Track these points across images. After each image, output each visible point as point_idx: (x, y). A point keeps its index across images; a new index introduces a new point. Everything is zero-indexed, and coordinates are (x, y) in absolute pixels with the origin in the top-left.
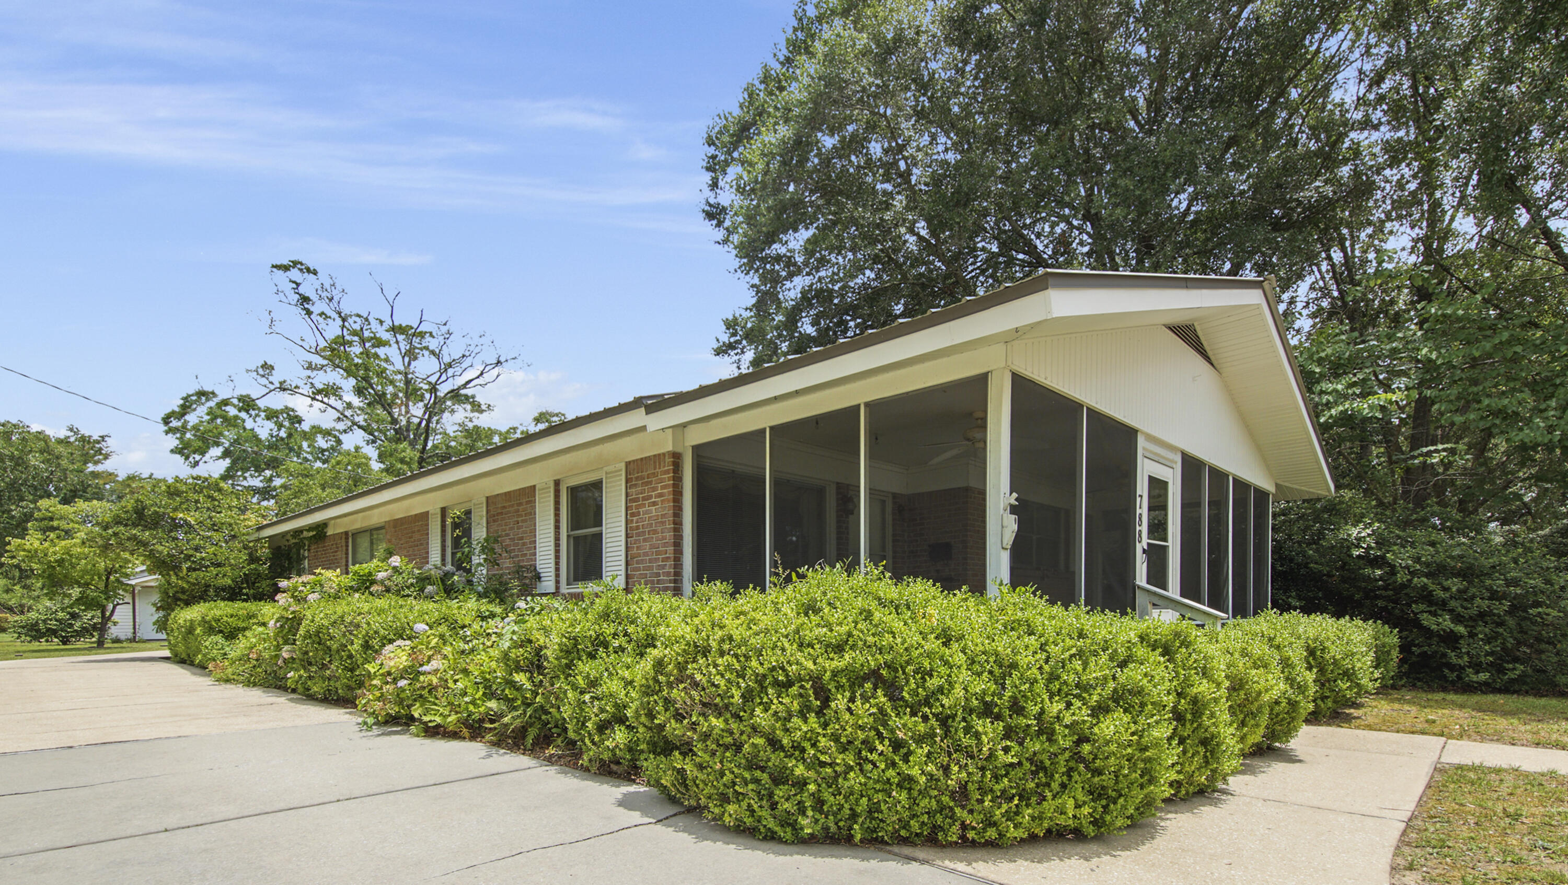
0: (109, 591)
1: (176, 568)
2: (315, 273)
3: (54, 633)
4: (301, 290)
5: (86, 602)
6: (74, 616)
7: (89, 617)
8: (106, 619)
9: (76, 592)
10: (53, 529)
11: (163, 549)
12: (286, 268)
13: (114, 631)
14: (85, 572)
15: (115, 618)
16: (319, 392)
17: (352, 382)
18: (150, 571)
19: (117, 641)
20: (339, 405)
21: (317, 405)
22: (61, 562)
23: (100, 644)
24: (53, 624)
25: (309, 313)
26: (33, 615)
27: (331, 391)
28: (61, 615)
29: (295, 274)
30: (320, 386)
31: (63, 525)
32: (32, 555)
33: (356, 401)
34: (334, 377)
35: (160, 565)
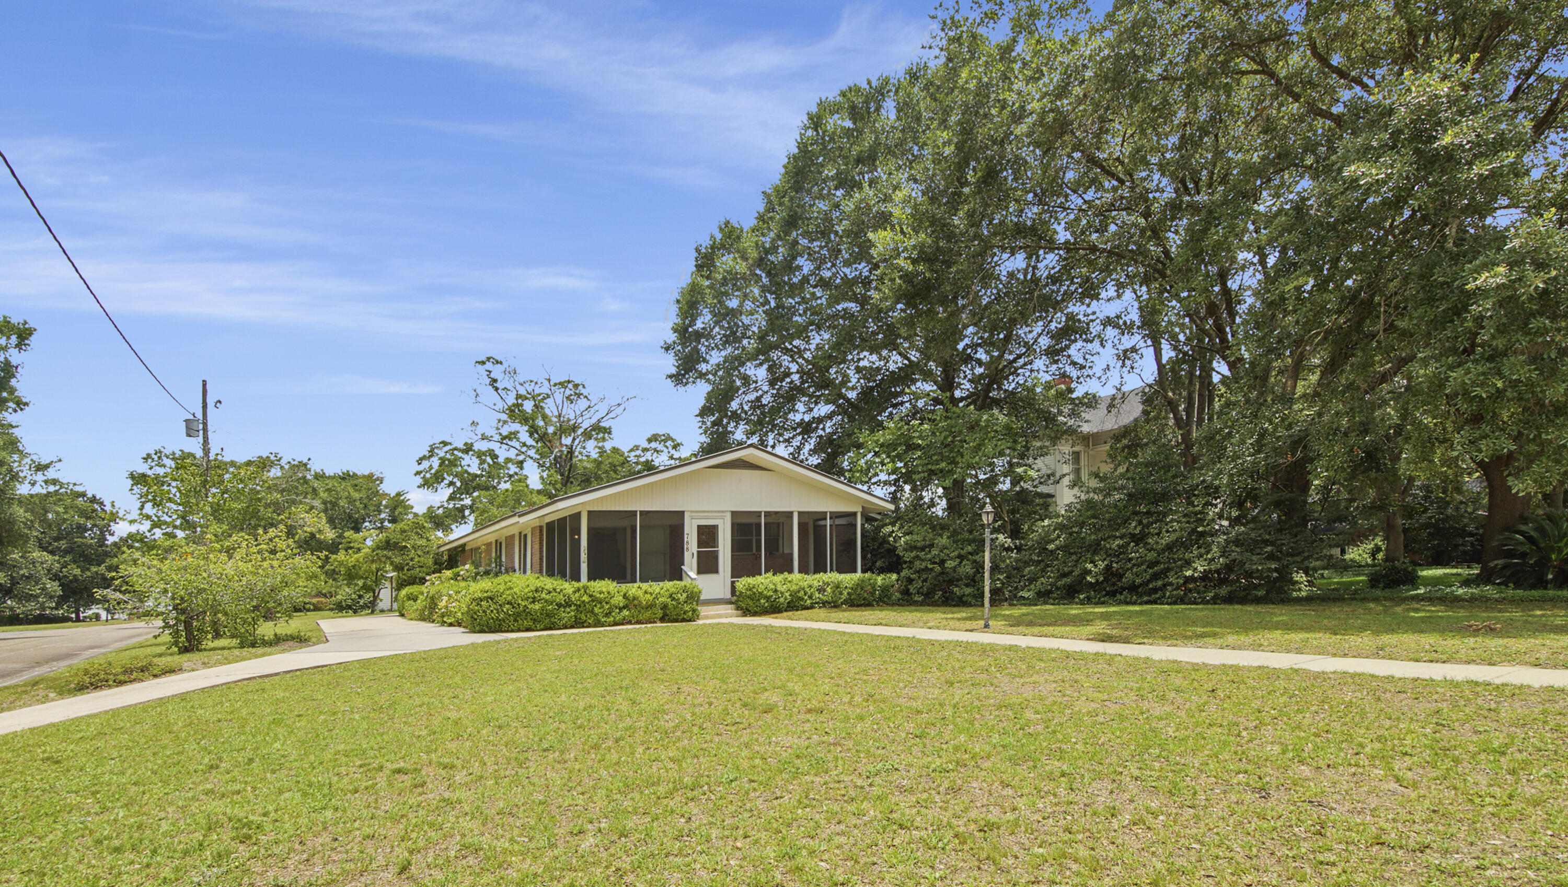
0: (377, 582)
1: (403, 569)
2: (501, 363)
3: (349, 607)
4: (492, 375)
5: (366, 588)
6: (360, 597)
7: (368, 597)
8: (376, 597)
9: (361, 583)
10: (351, 548)
11: (397, 560)
12: (483, 363)
13: (381, 605)
14: (366, 571)
15: (381, 596)
16: (504, 438)
17: (527, 428)
18: (394, 571)
19: (382, 611)
20: (517, 445)
21: (504, 446)
22: (354, 566)
23: (372, 612)
24: (349, 602)
25: (497, 389)
26: (339, 597)
27: (513, 436)
28: (353, 596)
29: (489, 366)
30: (505, 433)
31: (356, 545)
32: (341, 563)
33: (530, 442)
34: (515, 427)
35: (398, 568)
